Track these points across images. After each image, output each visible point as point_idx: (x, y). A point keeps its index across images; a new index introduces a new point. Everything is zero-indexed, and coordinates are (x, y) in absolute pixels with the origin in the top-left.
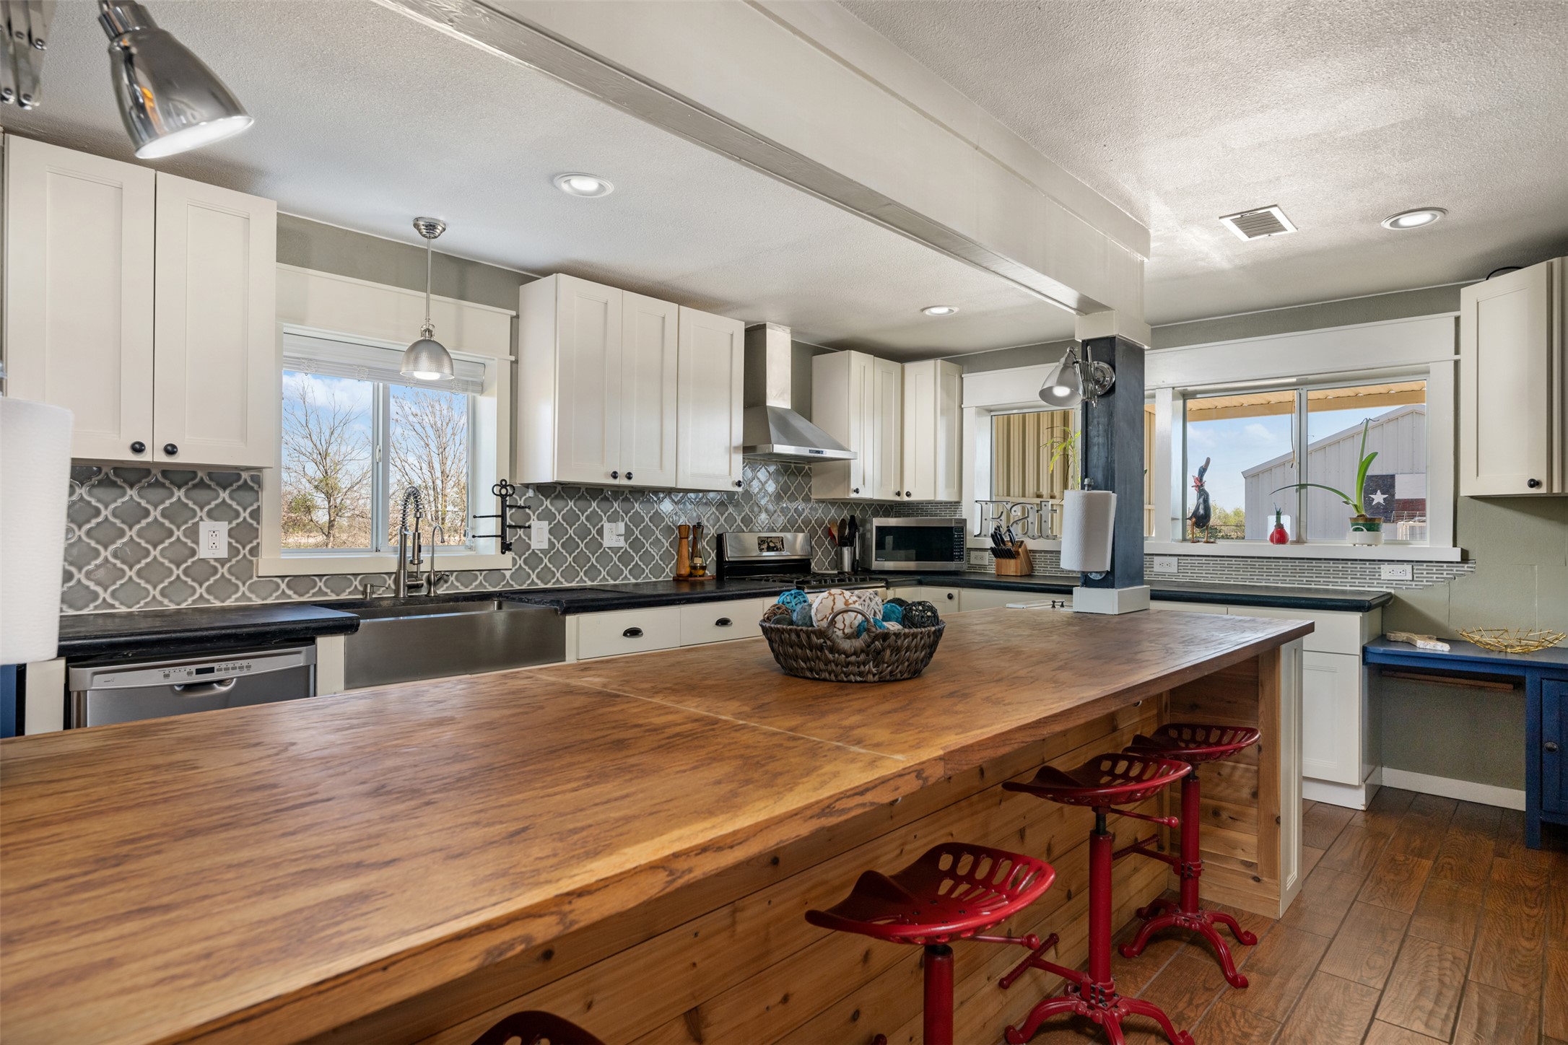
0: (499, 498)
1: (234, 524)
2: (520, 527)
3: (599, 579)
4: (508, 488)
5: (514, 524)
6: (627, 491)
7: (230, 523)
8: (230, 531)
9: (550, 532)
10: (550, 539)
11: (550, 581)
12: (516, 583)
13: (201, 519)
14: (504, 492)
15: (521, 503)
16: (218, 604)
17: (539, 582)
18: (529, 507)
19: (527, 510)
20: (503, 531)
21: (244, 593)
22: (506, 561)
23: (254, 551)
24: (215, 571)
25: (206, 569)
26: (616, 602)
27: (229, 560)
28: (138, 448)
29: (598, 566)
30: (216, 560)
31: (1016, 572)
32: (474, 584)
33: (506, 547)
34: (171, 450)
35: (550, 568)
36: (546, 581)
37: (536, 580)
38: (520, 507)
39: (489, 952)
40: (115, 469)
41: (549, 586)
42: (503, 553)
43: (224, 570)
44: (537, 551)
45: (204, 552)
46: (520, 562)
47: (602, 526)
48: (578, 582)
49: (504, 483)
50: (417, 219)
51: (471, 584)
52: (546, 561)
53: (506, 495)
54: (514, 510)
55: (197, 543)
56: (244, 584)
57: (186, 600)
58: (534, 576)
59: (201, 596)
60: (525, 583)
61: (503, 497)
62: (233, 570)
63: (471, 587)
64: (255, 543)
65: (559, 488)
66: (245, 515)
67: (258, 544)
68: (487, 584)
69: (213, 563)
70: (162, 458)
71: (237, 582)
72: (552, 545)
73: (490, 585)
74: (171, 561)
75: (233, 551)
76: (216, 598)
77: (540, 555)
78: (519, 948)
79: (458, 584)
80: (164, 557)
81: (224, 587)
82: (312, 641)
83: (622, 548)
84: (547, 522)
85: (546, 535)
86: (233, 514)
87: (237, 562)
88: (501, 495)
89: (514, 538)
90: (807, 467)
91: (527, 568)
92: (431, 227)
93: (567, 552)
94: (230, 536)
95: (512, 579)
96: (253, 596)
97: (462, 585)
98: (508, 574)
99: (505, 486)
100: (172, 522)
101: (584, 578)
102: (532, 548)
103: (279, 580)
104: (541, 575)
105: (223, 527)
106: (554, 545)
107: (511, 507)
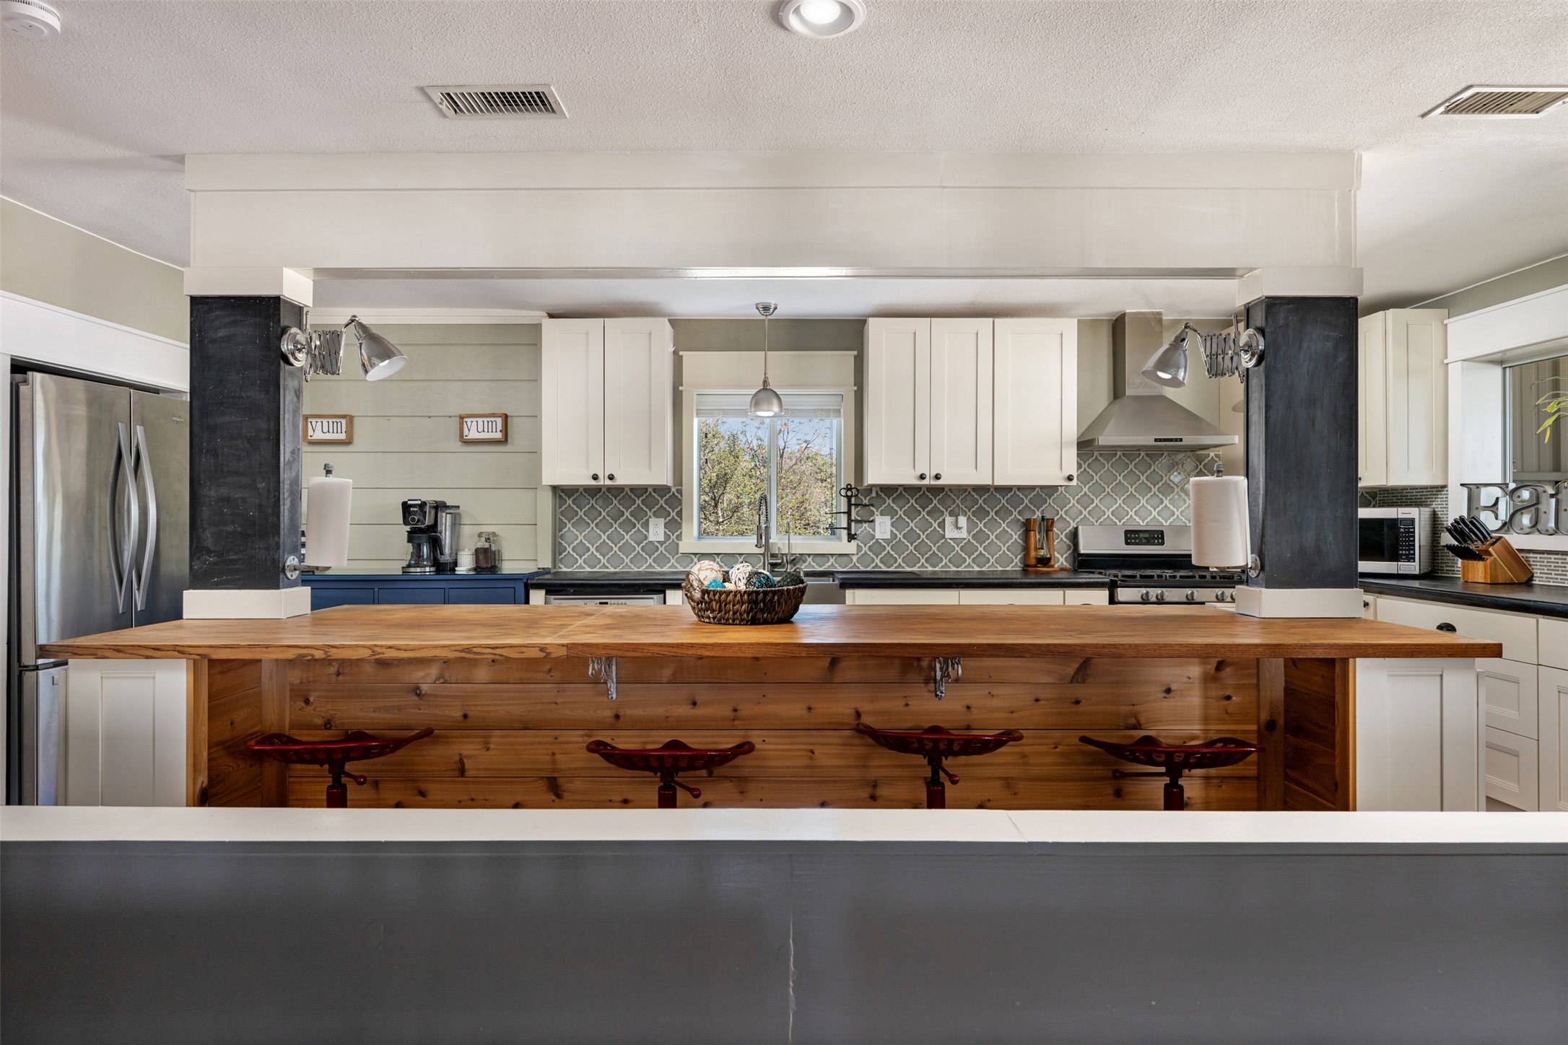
0: (846, 499)
1: (668, 519)
2: (865, 522)
3: (940, 566)
4: (853, 490)
5: (859, 519)
6: (969, 489)
7: (665, 519)
8: (665, 524)
9: (892, 525)
10: (892, 531)
11: (892, 566)
12: (862, 566)
13: (650, 517)
14: (849, 493)
15: (866, 502)
16: (659, 569)
17: (882, 565)
18: (872, 505)
19: (872, 508)
20: (849, 524)
21: (673, 564)
22: (851, 548)
23: (679, 537)
24: (657, 549)
25: (651, 548)
26: (889, 581)
27: (664, 542)
28: (595, 477)
29: (940, 555)
30: (658, 542)
31: (1485, 578)
32: (827, 565)
33: (851, 537)
34: (611, 477)
35: (892, 555)
36: (888, 565)
37: (879, 564)
38: (866, 505)
39: (299, 655)
40: (585, 489)
41: (892, 569)
42: (849, 541)
43: (662, 549)
44: (880, 541)
45: (652, 538)
46: (865, 549)
47: (944, 520)
48: (919, 567)
49: (849, 487)
50: (757, 304)
51: (824, 565)
52: (888, 548)
53: (852, 496)
54: (859, 508)
55: (648, 532)
56: (673, 558)
57: (642, 566)
58: (877, 561)
59: (650, 564)
60: (869, 566)
61: (849, 498)
62: (667, 549)
63: (824, 567)
64: (679, 532)
65: (900, 489)
66: (673, 514)
67: (681, 533)
68: (837, 565)
69: (656, 544)
70: (608, 482)
71: (669, 556)
72: (894, 536)
73: (840, 566)
74: (635, 543)
75: (667, 537)
76: (658, 565)
77: (883, 544)
78: (310, 657)
79: (814, 564)
80: (632, 540)
81: (661, 560)
82: (664, 592)
83: (965, 539)
84: (889, 517)
85: (888, 527)
86: (666, 513)
87: (670, 543)
88: (847, 496)
89: (860, 530)
90: (1212, 454)
91: (871, 554)
92: (766, 308)
93: (908, 541)
94: (665, 527)
95: (858, 563)
96: (678, 566)
97: (817, 564)
98: (855, 559)
99: (850, 489)
100: (635, 519)
101: (925, 564)
102: (876, 538)
103: (693, 556)
104: (883, 560)
105: (662, 521)
106: (896, 536)
107: (856, 505)
